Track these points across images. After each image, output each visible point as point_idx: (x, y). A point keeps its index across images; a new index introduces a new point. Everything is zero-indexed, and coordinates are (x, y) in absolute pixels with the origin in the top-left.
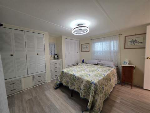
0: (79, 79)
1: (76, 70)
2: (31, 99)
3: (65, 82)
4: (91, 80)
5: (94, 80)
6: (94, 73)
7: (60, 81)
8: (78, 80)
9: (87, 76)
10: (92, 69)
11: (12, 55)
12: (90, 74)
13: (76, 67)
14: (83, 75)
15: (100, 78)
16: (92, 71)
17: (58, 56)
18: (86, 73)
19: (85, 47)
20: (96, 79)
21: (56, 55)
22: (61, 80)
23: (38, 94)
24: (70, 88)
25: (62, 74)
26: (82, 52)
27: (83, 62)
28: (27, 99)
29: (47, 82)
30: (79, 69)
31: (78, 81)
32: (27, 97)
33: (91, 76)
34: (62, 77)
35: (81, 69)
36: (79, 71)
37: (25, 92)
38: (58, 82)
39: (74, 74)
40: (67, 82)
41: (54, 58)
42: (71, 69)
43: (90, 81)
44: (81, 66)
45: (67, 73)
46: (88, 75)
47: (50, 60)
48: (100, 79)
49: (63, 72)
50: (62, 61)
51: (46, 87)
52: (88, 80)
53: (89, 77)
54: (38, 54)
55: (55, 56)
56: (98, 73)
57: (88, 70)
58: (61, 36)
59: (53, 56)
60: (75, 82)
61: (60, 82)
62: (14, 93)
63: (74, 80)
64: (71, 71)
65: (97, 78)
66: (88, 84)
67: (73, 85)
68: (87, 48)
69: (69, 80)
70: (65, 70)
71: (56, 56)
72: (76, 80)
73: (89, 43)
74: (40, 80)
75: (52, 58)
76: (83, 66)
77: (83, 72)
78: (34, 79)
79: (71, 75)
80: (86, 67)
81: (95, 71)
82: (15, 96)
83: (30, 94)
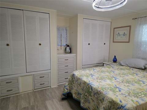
0: (97, 92)
1: (96, 75)
2: (28, 107)
3: (75, 93)
4: (121, 101)
5: (126, 103)
6: (132, 87)
7: (68, 88)
8: (95, 94)
9: (114, 91)
10: (130, 77)
11: (8, 45)
12: (122, 87)
13: (97, 69)
14: (107, 86)
15: (143, 100)
16: (128, 82)
17: (70, 49)
18: (114, 83)
19: (121, 33)
20: (132, 100)
21: (68, 46)
22: (71, 88)
23: (37, 103)
24: (82, 105)
25: (73, 79)
26: (114, 42)
27: (115, 61)
28: (22, 107)
29: (52, 87)
30: (103, 74)
31: (96, 96)
32: (23, 104)
33: (122, 92)
34: (71, 84)
35: (107, 74)
36: (102, 79)
37: (22, 95)
38: (66, 91)
39: (91, 82)
40: (79, 94)
41: (66, 52)
42: (88, 71)
43: (119, 102)
44: (108, 69)
45: (79, 79)
46: (117, 90)
47: (58, 54)
48: (141, 102)
49: (74, 75)
50: (76, 56)
51: (49, 94)
52: (114, 99)
53: (118, 94)
54: (40, 44)
55: (66, 48)
56: (141, 87)
57: (120, 79)
58: (77, 15)
59: (63, 48)
60: (90, 97)
61: (69, 91)
62: (10, 95)
63: (89, 93)
64: (87, 76)
65: (135, 99)
66: (112, 107)
67: (86, 101)
68: (124, 34)
69: (81, 92)
70: (77, 73)
71: (68, 49)
72: (92, 94)
73: (130, 26)
74: (43, 83)
75: (62, 51)
76: (111, 69)
77: (108, 82)
78: (35, 81)
79: (85, 83)
80: (117, 72)
81: (136, 82)
82: (11, 98)
83: (28, 101)
